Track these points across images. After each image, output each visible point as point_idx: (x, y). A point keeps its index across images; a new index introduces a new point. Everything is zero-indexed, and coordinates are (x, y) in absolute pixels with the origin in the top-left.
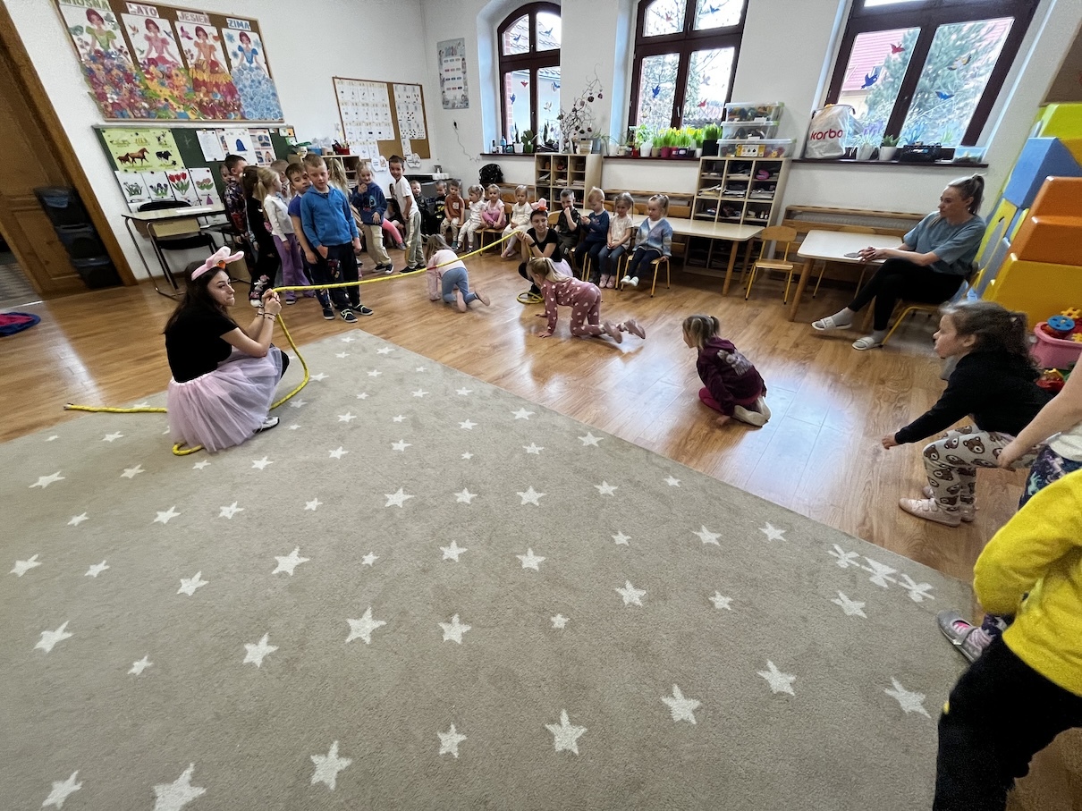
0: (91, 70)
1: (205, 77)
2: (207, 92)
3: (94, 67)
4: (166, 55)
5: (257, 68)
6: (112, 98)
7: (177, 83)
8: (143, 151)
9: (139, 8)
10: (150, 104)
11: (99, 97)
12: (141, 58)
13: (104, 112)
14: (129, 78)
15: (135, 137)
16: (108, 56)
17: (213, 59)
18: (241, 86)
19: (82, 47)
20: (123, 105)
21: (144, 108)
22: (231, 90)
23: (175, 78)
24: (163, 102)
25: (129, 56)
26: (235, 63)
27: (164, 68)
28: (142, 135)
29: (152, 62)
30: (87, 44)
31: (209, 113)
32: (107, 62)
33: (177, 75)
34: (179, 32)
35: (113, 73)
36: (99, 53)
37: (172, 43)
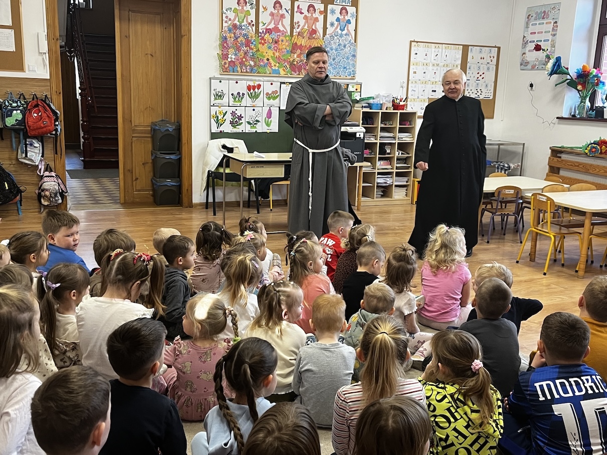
0: (226, 38)
1: (303, 42)
2: (301, 54)
3: (228, 35)
4: (281, 27)
5: (346, 35)
6: (231, 58)
10: (255, 63)
11: (225, 56)
12: (261, 28)
13: (223, 68)
14: (248, 43)
16: (240, 28)
17: (314, 28)
18: (329, 49)
19: (226, 22)
20: (237, 63)
21: (250, 65)
25: (254, 28)
29: (269, 31)
30: (230, 20)
31: (297, 69)
32: (238, 32)
33: (282, 41)
34: (296, 9)
35: (239, 40)
36: (235, 26)
37: (288, 16)
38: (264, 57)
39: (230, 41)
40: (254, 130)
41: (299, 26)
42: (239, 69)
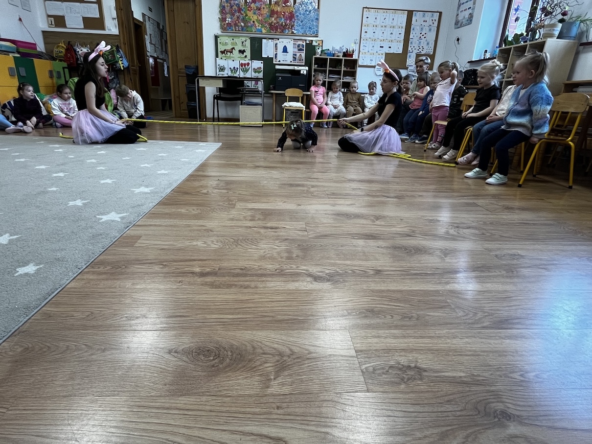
1: (278, 9)
2: (277, 17)
3: (226, 5)
6: (228, 21)
8: (233, 48)
15: (232, 41)
18: (298, 14)
20: (232, 24)
21: (241, 26)
27: (258, 4)
28: (236, 40)
29: (254, 1)
31: (274, 29)
32: (233, 2)
38: (251, 20)
39: (227, 9)
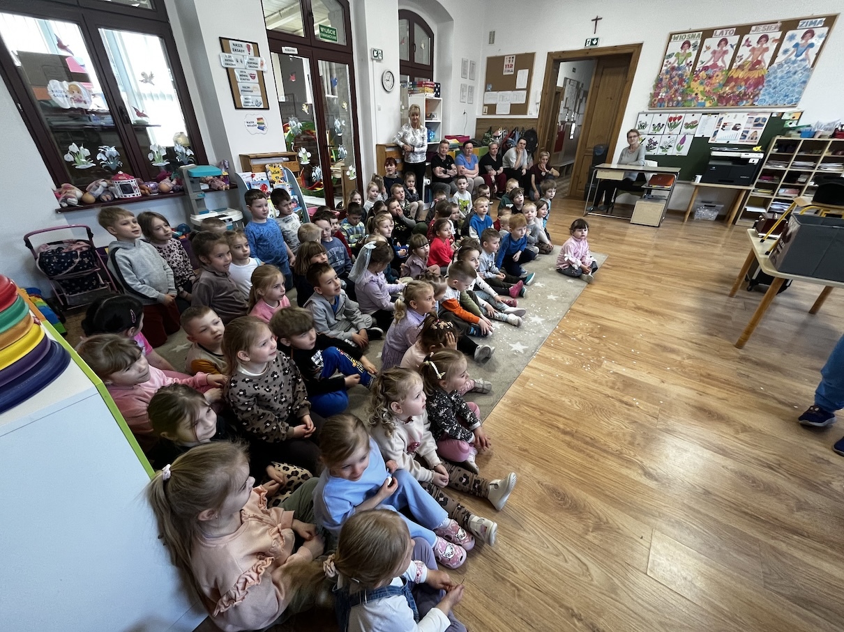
0: (661, 80)
1: (741, 74)
2: (735, 86)
4: (720, 63)
5: (802, 60)
7: (713, 82)
9: (722, 33)
10: (683, 98)
11: (656, 95)
12: (699, 66)
13: (652, 105)
14: (682, 80)
16: (679, 68)
17: (759, 58)
18: (771, 78)
19: (666, 65)
22: (759, 82)
23: (714, 78)
24: (694, 95)
25: (691, 68)
26: (781, 58)
27: (710, 72)
29: (706, 68)
30: (670, 63)
31: (724, 101)
32: (674, 73)
33: (717, 76)
34: (743, 43)
35: (673, 80)
36: (673, 69)
37: (731, 52)
40: (664, 153)
41: (741, 60)
42: (666, 104)
